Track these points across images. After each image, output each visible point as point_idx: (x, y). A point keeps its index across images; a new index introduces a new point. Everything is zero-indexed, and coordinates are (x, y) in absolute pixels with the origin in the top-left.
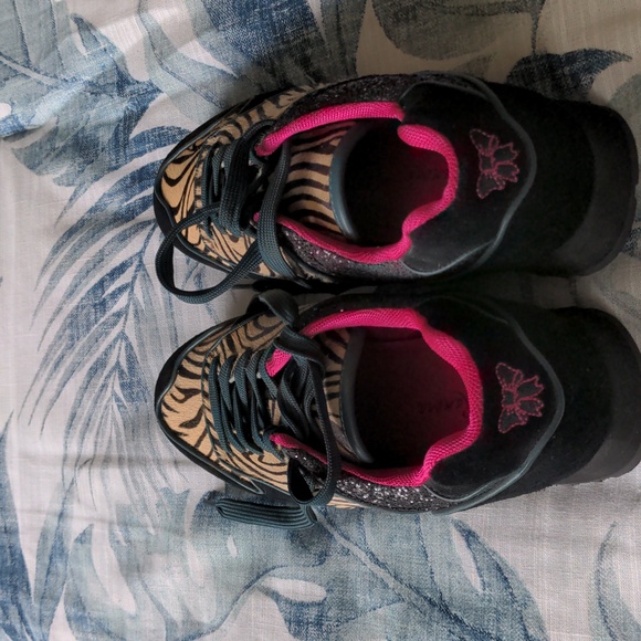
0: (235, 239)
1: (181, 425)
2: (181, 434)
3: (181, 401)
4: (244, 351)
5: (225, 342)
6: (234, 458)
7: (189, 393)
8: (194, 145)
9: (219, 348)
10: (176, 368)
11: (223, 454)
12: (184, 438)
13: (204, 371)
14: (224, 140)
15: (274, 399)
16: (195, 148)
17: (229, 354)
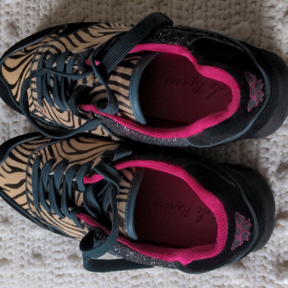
0: (61, 111)
1: (6, 185)
2: (5, 189)
3: (9, 173)
4: (61, 159)
5: (47, 149)
6: (41, 213)
7: (15, 170)
8: (25, 49)
9: (42, 151)
10: (8, 153)
11: (34, 208)
12: (7, 192)
13: (29, 161)
14: (53, 51)
15: (80, 192)
16: (26, 51)
17: (49, 157)
